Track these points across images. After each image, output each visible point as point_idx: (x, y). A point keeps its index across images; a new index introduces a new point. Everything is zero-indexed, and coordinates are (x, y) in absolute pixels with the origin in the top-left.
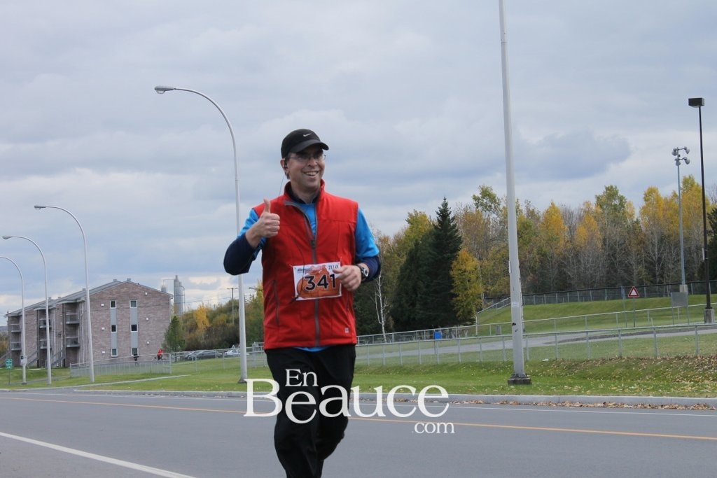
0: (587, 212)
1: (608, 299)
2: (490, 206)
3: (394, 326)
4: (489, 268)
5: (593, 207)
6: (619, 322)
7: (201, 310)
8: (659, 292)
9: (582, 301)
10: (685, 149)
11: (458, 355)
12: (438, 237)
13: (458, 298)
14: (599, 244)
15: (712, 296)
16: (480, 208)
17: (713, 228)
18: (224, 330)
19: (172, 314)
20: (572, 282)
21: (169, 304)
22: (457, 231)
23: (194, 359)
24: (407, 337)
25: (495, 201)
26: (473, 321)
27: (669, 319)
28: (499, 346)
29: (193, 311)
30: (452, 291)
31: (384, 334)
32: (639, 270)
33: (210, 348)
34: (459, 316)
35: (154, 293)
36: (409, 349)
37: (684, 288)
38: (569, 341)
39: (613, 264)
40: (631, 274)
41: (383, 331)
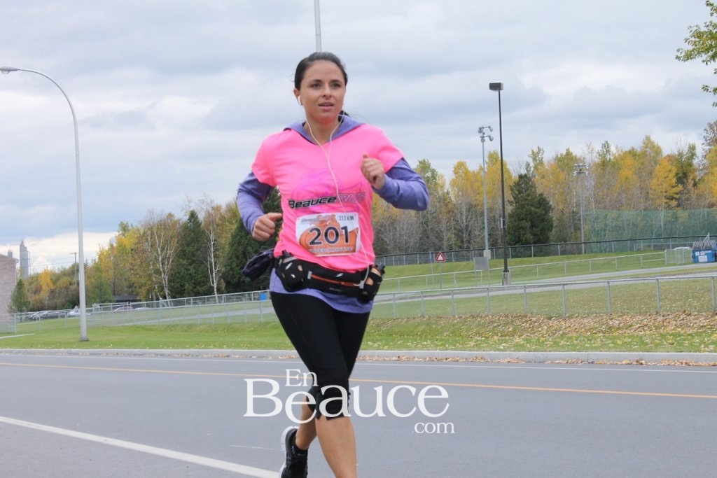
1: (420, 263)
3: (226, 288)
6: (429, 284)
7: (46, 273)
8: (467, 256)
9: (397, 265)
10: (489, 127)
15: (508, 260)
17: (515, 198)
18: (67, 292)
19: (18, 277)
20: (388, 247)
21: (14, 267)
23: (39, 319)
24: (238, 298)
29: (38, 274)
31: (216, 295)
32: (449, 237)
33: (55, 308)
37: (487, 253)
38: (382, 301)
39: (425, 231)
40: (441, 239)
41: (216, 292)
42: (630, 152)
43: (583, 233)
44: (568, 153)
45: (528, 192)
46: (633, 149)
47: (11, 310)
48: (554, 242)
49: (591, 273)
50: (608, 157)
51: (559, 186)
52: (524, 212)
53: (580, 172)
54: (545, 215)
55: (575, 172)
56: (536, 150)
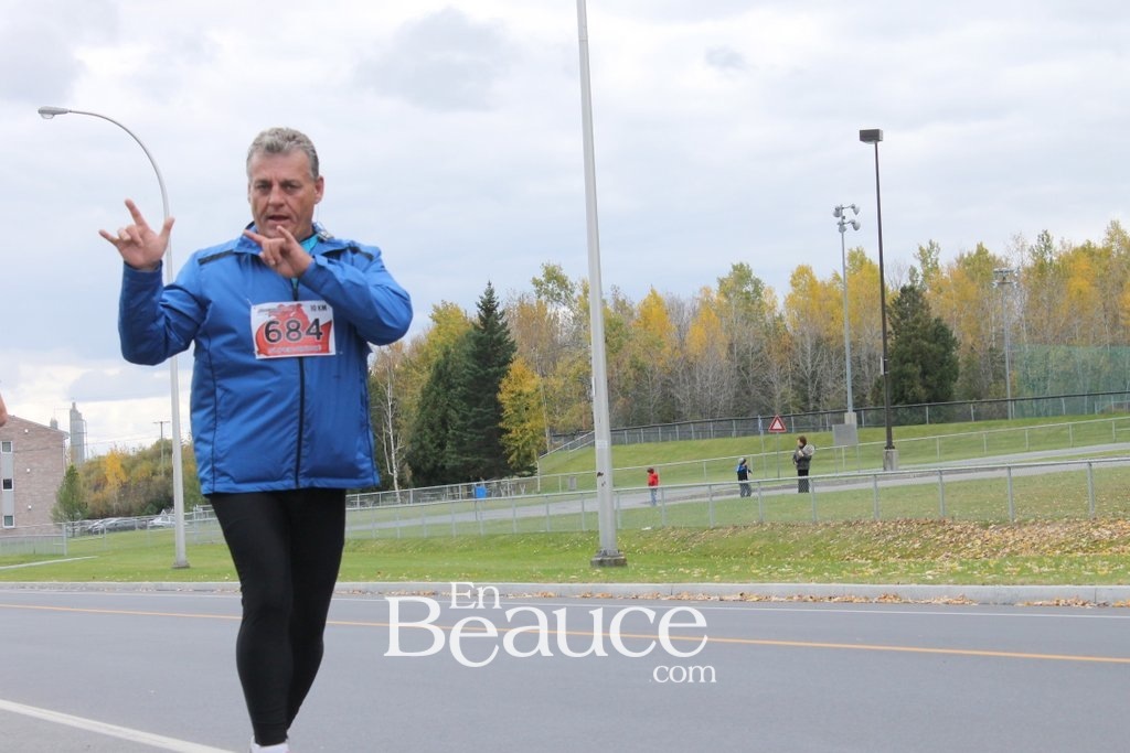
0: (706, 304)
1: (737, 436)
2: (559, 294)
3: (413, 479)
4: (558, 390)
5: (715, 296)
7: (114, 456)
8: (814, 424)
9: (698, 438)
10: (853, 207)
11: (512, 522)
12: (479, 341)
13: (511, 435)
14: (724, 353)
15: (893, 429)
16: (543, 298)
17: (894, 327)
18: (149, 485)
19: (69, 462)
20: (683, 410)
21: (62, 446)
22: (508, 332)
23: (102, 532)
24: (432, 496)
25: (566, 287)
26: (532, 471)
27: (827, 465)
28: (574, 507)
29: (99, 457)
30: (501, 425)
31: (397, 490)
32: (783, 391)
33: (128, 514)
34: (512, 463)
35: (36, 430)
36: (435, 514)
37: (850, 417)
38: (680, 499)
39: (744, 382)
40: (771, 396)
41: (396, 486)
42: (1083, 249)
43: (1009, 385)
44: (981, 251)
45: (916, 316)
46: (1089, 243)
47: (57, 519)
48: (960, 399)
49: (1029, 451)
50: (1048, 257)
51: (966, 305)
52: (910, 348)
53: (1003, 283)
54: (944, 354)
55: (996, 283)
56: (926, 246)
